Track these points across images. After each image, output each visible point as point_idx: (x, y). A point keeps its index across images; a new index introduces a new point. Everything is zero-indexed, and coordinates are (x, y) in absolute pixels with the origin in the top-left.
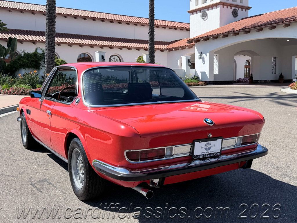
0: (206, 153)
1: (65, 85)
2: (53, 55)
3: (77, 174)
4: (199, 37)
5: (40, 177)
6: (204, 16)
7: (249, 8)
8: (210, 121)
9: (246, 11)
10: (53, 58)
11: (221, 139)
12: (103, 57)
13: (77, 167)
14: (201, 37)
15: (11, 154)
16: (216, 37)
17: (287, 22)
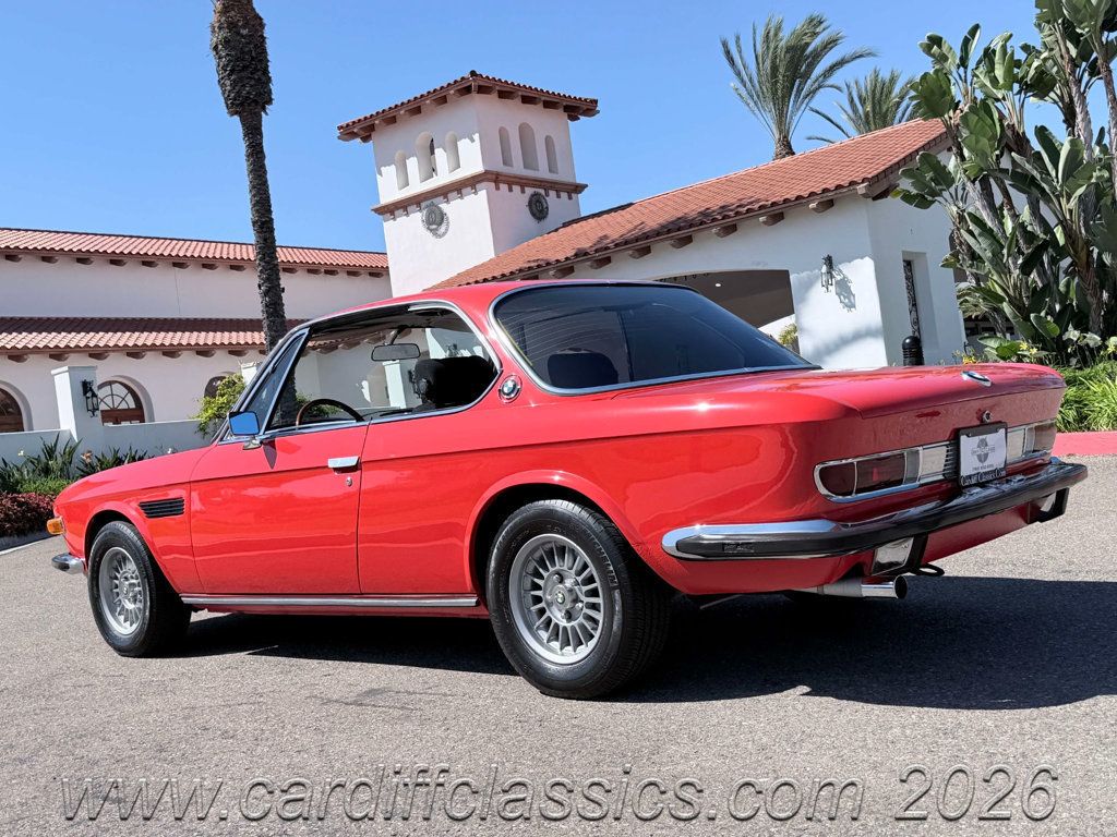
0: (981, 471)
6: (436, 221)
7: (579, 188)
12: (87, 386)
17: (728, 221)
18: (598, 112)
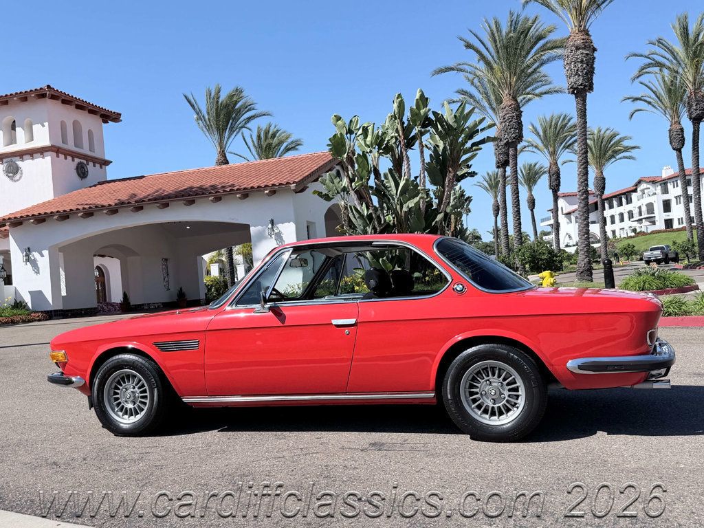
4: (24, 215)
6: (13, 171)
7: (107, 163)
9: (101, 168)
16: (64, 216)
17: (218, 194)
18: (121, 121)
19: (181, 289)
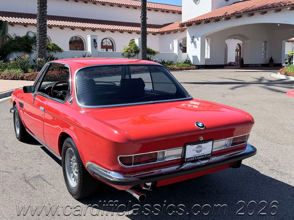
0: (197, 155)
1: (57, 70)
2: (44, 39)
3: (71, 172)
4: (191, 21)
5: (34, 173)
8: (201, 125)
10: (45, 43)
11: (212, 142)
12: (95, 41)
13: (71, 165)
14: (193, 21)
15: (4, 147)
16: (207, 21)
17: (278, 8)
19: (272, 58)
